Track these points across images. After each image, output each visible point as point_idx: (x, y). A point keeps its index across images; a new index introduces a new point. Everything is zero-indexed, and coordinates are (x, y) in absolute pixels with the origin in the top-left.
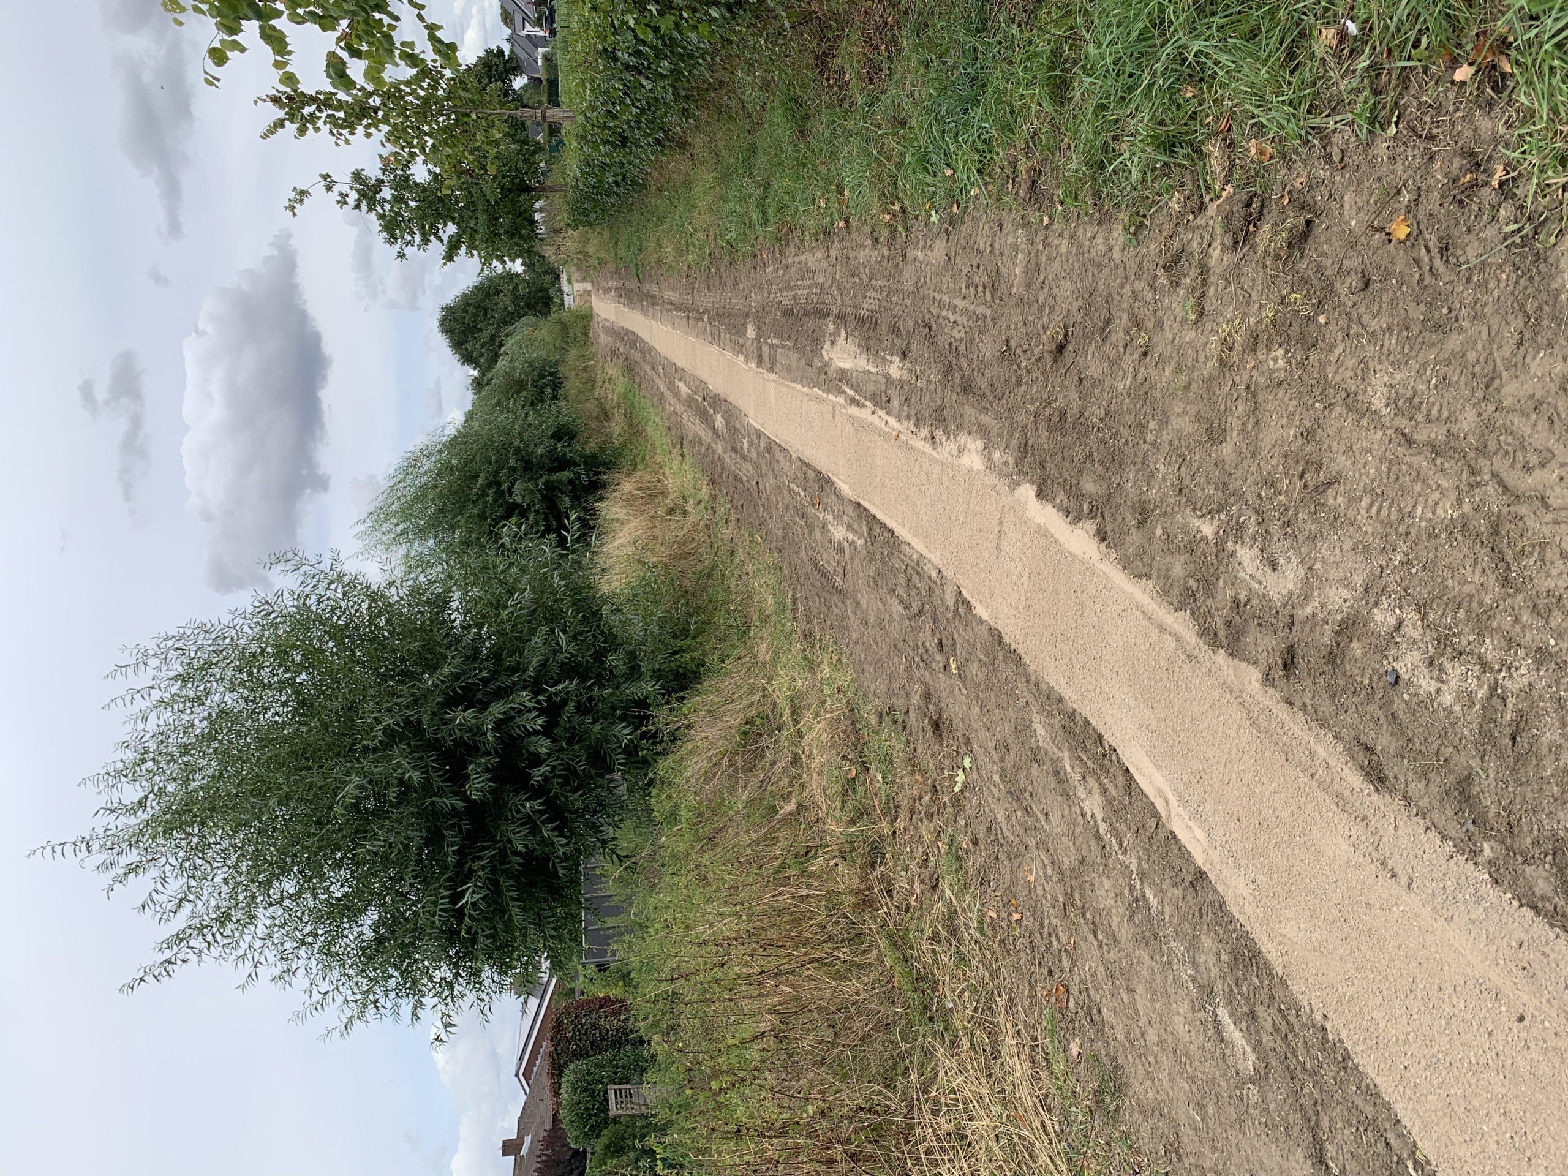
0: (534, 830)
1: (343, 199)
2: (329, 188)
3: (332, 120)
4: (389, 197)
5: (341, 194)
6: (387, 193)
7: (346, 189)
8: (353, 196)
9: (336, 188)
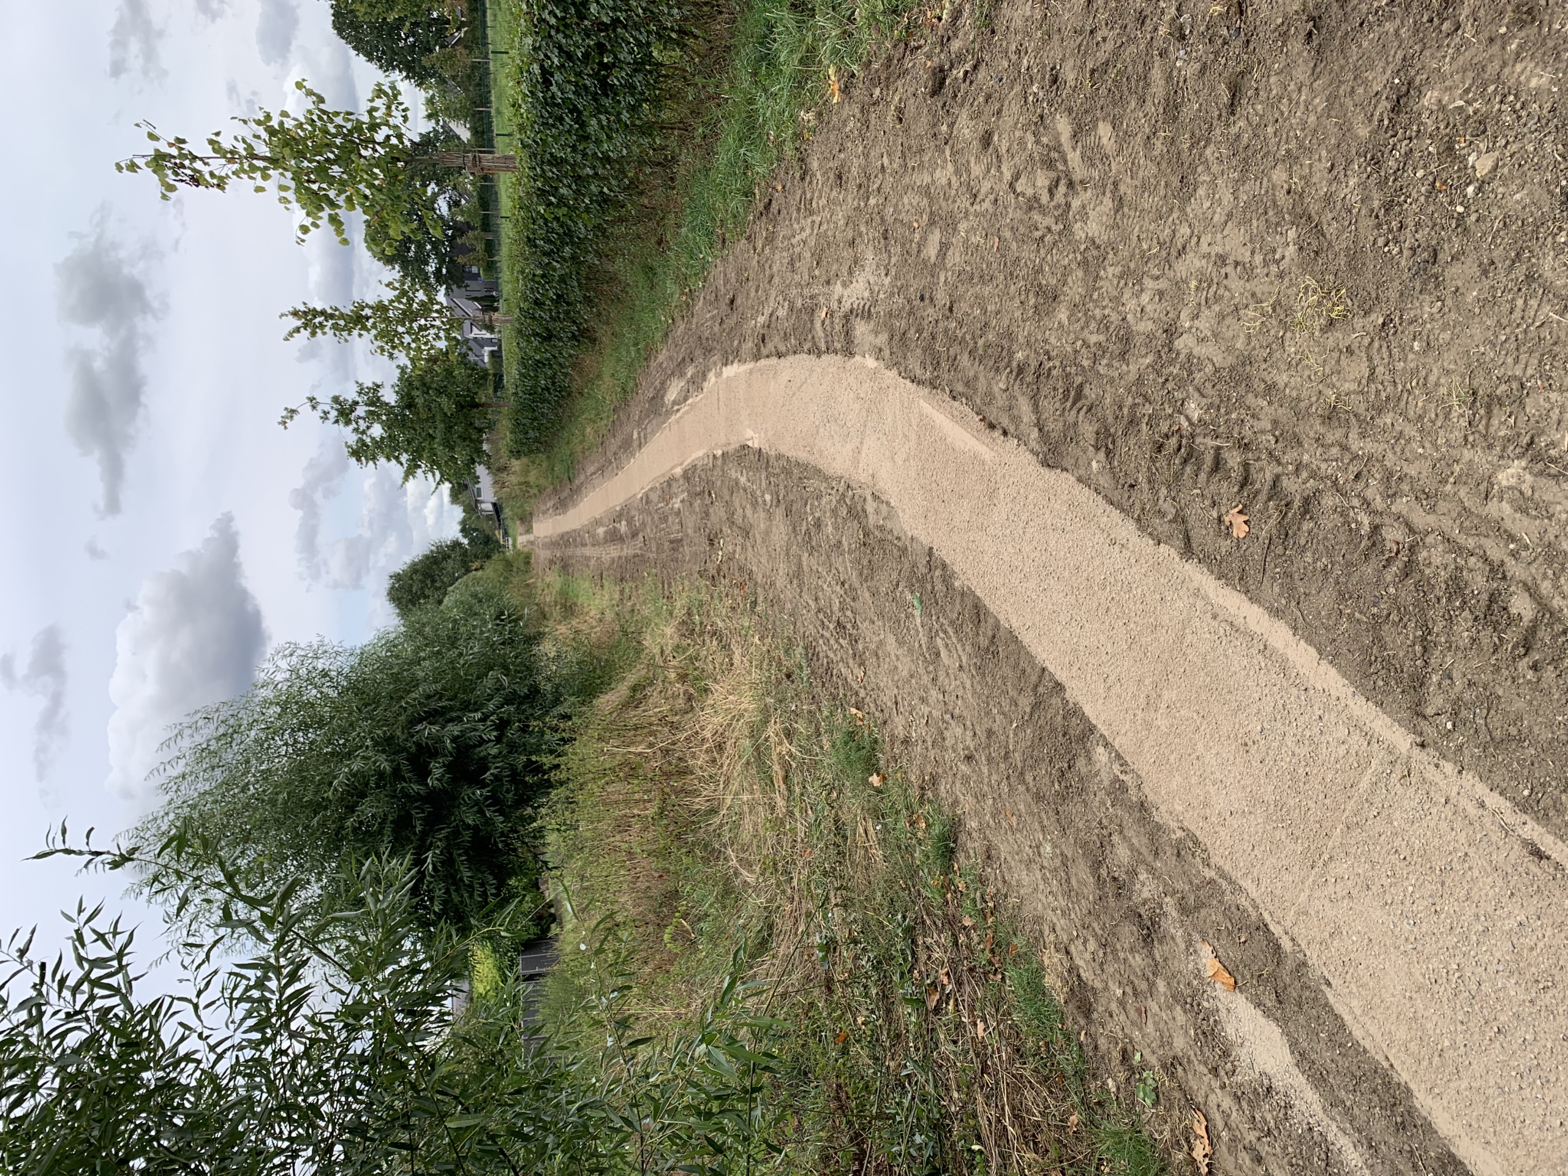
0: (481, 812)
1: (325, 416)
2: (314, 408)
3: (335, 327)
4: (363, 414)
5: (324, 412)
6: (361, 411)
7: (327, 408)
8: (333, 414)
9: (320, 408)
